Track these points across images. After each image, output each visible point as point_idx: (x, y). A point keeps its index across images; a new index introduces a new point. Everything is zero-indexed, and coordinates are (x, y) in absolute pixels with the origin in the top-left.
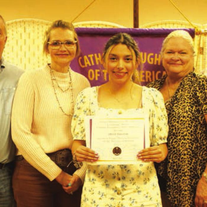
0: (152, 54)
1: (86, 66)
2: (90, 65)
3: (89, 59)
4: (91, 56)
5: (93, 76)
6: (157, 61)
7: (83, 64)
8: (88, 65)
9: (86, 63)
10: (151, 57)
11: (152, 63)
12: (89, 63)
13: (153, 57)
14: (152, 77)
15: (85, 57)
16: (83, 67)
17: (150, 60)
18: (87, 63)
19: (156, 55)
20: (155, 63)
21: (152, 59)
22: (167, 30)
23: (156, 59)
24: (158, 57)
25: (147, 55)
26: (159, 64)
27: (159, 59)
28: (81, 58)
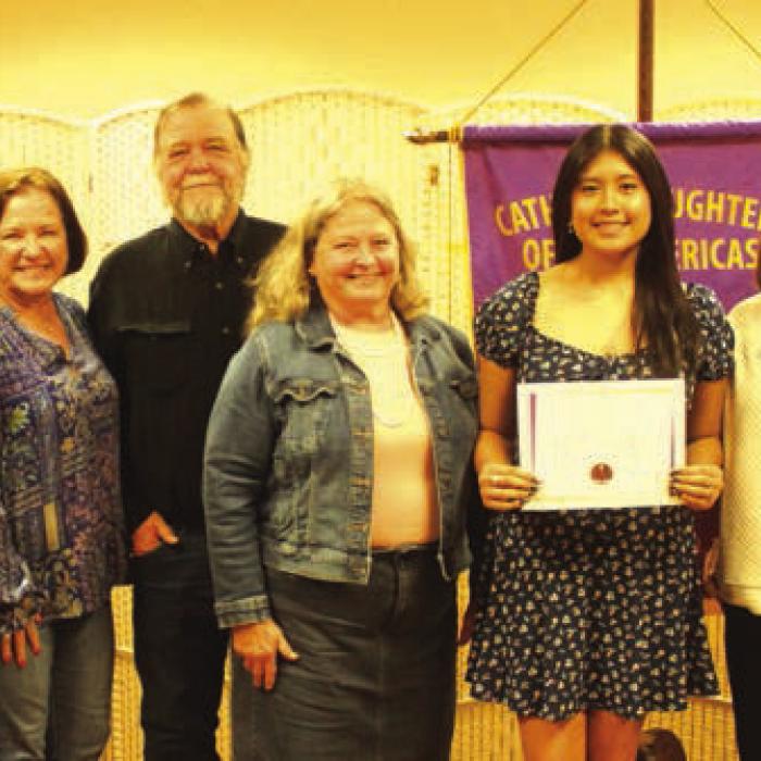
0: (699, 193)
1: (517, 230)
2: (527, 227)
3: (525, 210)
4: (529, 203)
5: (537, 257)
6: (715, 214)
7: (509, 225)
8: (522, 227)
9: (516, 223)
10: (697, 200)
11: (698, 217)
12: (523, 221)
13: (703, 200)
14: (699, 255)
15: (514, 206)
16: (508, 233)
17: (695, 210)
18: (520, 222)
19: (711, 195)
20: (709, 218)
21: (699, 206)
22: (742, 125)
23: (711, 206)
24: (716, 200)
25: (686, 196)
26: (720, 219)
27: (720, 208)
28: (500, 209)
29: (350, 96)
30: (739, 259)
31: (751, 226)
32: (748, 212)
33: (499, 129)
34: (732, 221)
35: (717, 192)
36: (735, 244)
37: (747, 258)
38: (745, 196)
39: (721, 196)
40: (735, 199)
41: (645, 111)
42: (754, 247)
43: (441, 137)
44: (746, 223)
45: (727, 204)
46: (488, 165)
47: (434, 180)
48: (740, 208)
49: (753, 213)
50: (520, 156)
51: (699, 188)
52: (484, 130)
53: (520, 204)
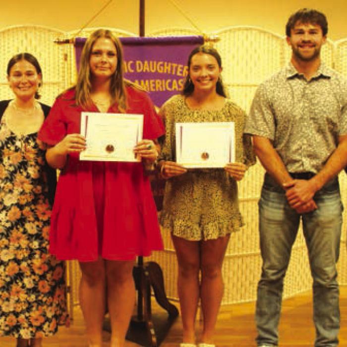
0: (162, 63)
6: (167, 70)
10: (161, 65)
11: (161, 72)
13: (163, 65)
14: (162, 85)
17: (160, 69)
19: (166, 63)
20: (165, 72)
21: (162, 68)
22: (177, 38)
23: (166, 67)
24: (168, 65)
25: (157, 64)
26: (169, 72)
27: (169, 68)
29: (35, 28)
30: (176, 87)
31: (181, 75)
32: (179, 70)
34: (174, 73)
35: (168, 62)
36: (175, 82)
37: (179, 87)
38: (178, 63)
39: (170, 64)
40: (175, 65)
41: (142, 32)
42: (182, 82)
43: (67, 42)
44: (179, 74)
45: (172, 67)
47: (66, 59)
48: (177, 68)
49: (181, 70)
51: (161, 61)
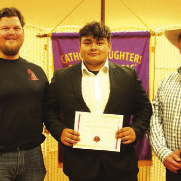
0: (117, 52)
1: (67, 62)
2: (70, 61)
3: (69, 56)
4: (70, 54)
7: (64, 60)
9: (67, 60)
10: (117, 54)
11: (117, 58)
12: (69, 59)
13: (119, 54)
15: (66, 55)
16: (64, 63)
19: (121, 52)
20: (120, 59)
21: (118, 55)
22: (129, 33)
23: (121, 55)
24: (122, 54)
25: (114, 52)
26: (123, 59)
27: (123, 56)
28: (62, 56)
31: (132, 61)
32: (131, 57)
33: (62, 33)
34: (127, 59)
35: (123, 51)
36: (127, 66)
39: (124, 53)
40: (127, 53)
44: (131, 60)
45: (125, 55)
46: (59, 44)
47: (46, 49)
48: (129, 56)
49: (133, 57)
50: (68, 41)
51: (118, 50)
52: (57, 34)
53: (68, 55)
